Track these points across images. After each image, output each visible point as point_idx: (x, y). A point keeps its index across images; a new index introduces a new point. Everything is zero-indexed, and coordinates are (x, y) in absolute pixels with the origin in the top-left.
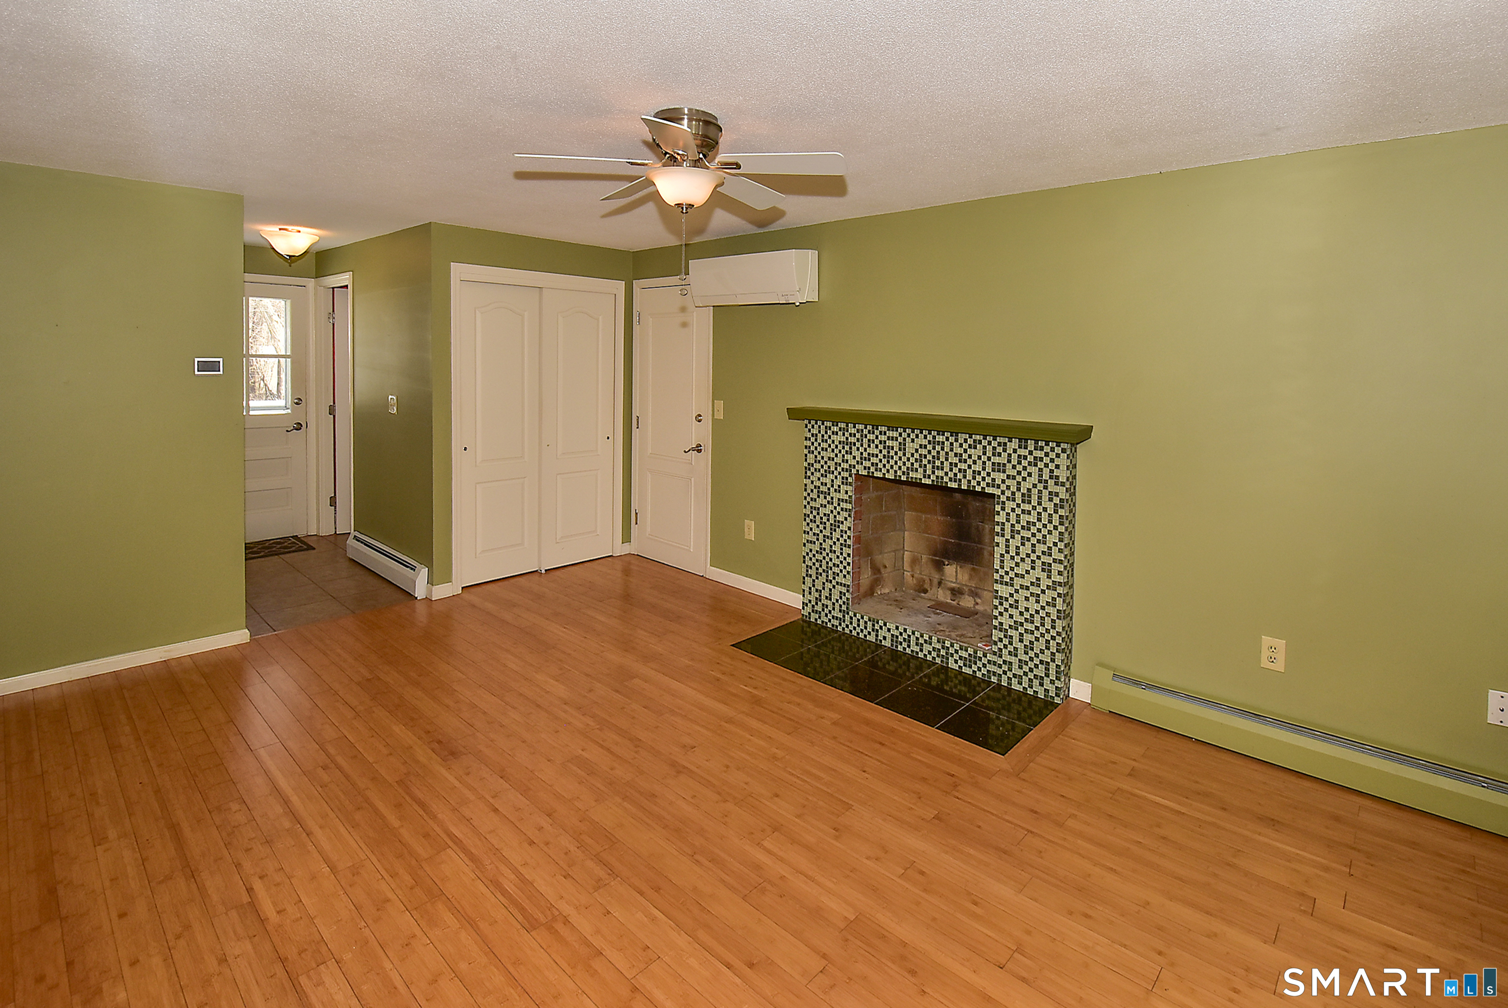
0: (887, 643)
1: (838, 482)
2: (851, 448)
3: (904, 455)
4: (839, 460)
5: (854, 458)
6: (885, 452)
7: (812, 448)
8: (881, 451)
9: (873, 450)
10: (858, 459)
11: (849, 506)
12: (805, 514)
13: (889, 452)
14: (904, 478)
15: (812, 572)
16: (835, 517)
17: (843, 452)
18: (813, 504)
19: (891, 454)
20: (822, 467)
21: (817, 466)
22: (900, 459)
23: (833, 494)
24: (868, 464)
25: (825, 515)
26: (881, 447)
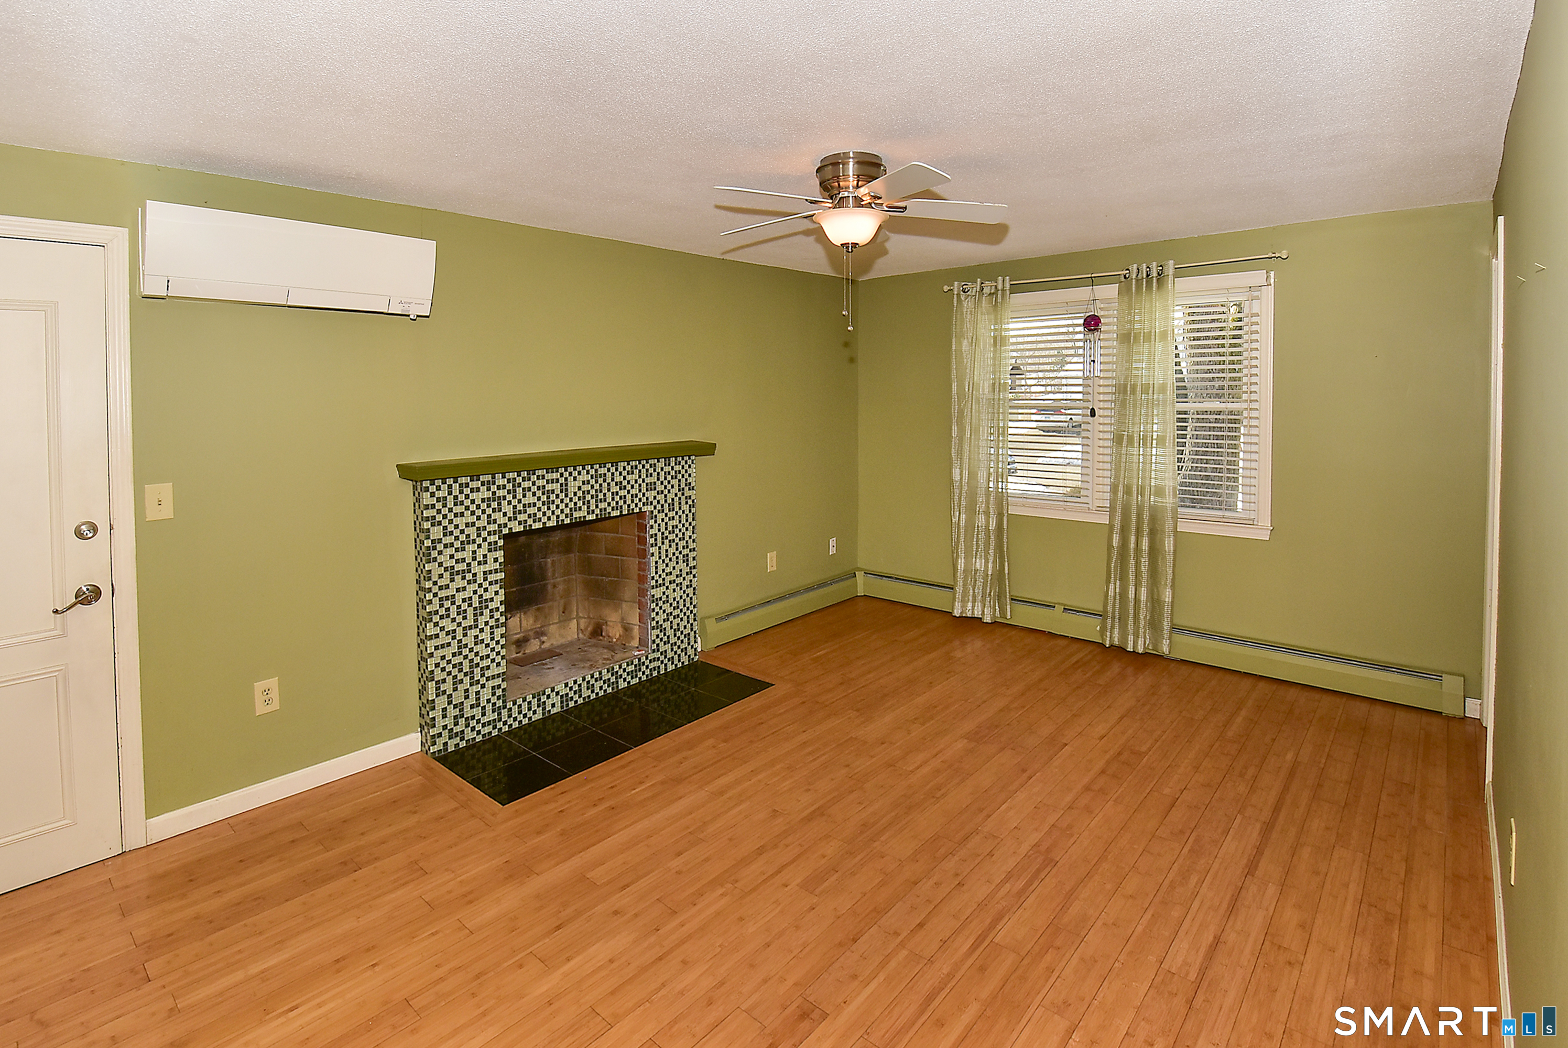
1: (482, 551)
2: (499, 504)
3: (566, 496)
4: (482, 523)
5: (504, 514)
6: (544, 498)
7: (439, 518)
8: (539, 499)
9: (529, 499)
10: (510, 514)
11: (502, 576)
13: (548, 497)
14: (567, 521)
17: (488, 511)
18: (443, 593)
19: (551, 499)
20: (456, 539)
21: (448, 540)
22: (562, 501)
23: (475, 569)
24: (523, 517)
25: (464, 600)
26: (538, 493)
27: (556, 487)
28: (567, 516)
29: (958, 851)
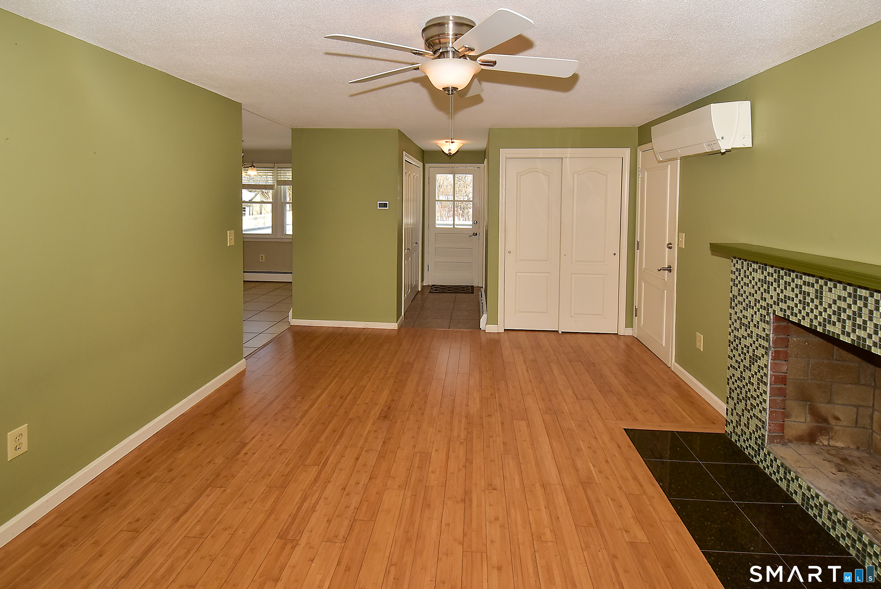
0: (798, 499)
1: (757, 318)
2: (768, 287)
3: (821, 304)
4: (758, 296)
5: (772, 297)
6: (800, 297)
7: (737, 282)
8: (797, 296)
9: (788, 293)
10: (775, 299)
11: (766, 344)
12: (730, 341)
13: (805, 298)
14: (820, 329)
15: (734, 395)
16: (754, 351)
17: (762, 290)
18: (736, 333)
19: (807, 301)
20: (744, 300)
21: (740, 299)
22: (816, 307)
23: (752, 328)
24: (784, 306)
25: (745, 346)
26: (797, 291)
27: (812, 290)
28: (820, 324)
29: (353, 513)
